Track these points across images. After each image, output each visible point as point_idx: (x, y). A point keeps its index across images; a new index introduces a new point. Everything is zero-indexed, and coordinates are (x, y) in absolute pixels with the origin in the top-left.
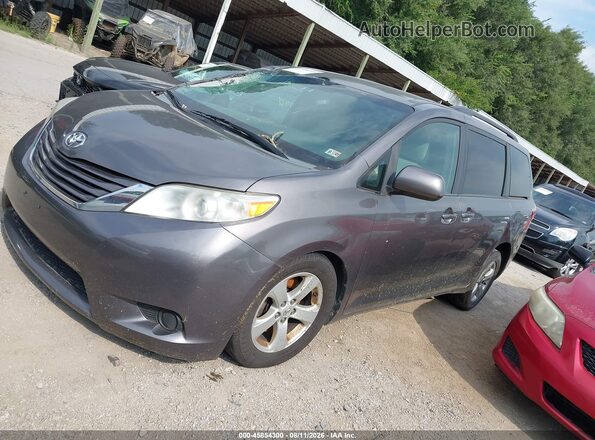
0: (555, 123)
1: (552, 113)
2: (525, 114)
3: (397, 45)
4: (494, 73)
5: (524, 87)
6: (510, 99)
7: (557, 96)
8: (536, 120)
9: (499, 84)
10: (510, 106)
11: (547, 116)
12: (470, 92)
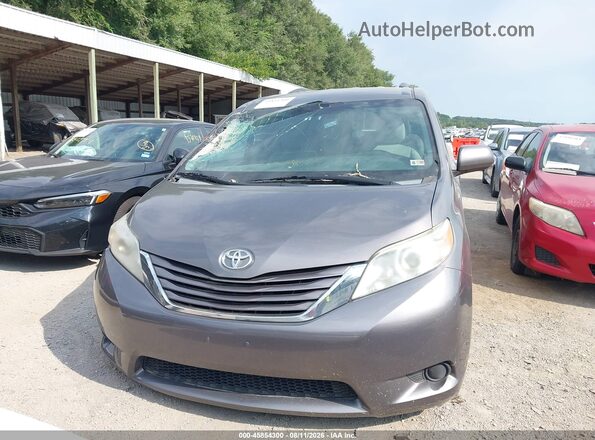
0: (320, 67)
1: (314, 59)
2: (296, 68)
3: (171, 43)
4: (258, 40)
5: (285, 45)
6: (279, 59)
7: (311, 42)
8: (306, 70)
9: (266, 48)
10: (283, 64)
11: (311, 63)
12: (255, 64)
